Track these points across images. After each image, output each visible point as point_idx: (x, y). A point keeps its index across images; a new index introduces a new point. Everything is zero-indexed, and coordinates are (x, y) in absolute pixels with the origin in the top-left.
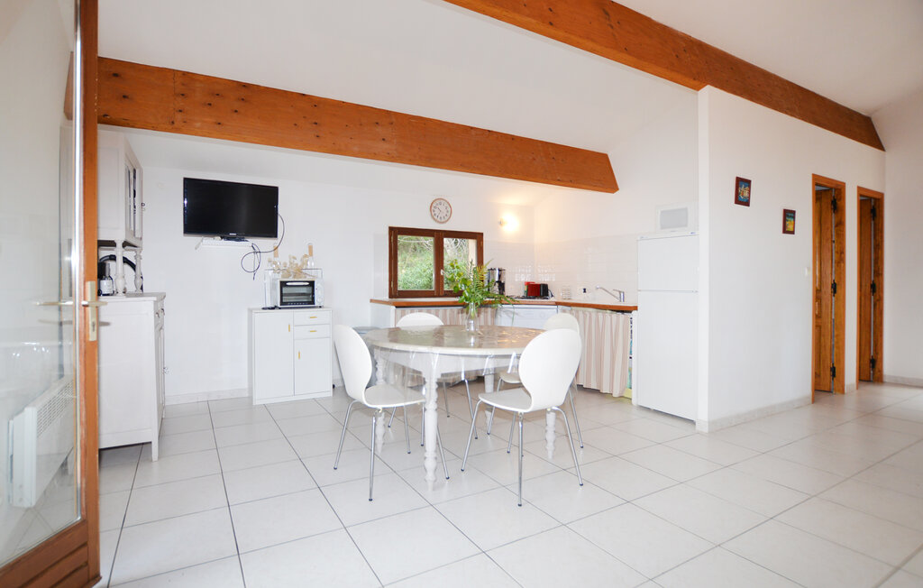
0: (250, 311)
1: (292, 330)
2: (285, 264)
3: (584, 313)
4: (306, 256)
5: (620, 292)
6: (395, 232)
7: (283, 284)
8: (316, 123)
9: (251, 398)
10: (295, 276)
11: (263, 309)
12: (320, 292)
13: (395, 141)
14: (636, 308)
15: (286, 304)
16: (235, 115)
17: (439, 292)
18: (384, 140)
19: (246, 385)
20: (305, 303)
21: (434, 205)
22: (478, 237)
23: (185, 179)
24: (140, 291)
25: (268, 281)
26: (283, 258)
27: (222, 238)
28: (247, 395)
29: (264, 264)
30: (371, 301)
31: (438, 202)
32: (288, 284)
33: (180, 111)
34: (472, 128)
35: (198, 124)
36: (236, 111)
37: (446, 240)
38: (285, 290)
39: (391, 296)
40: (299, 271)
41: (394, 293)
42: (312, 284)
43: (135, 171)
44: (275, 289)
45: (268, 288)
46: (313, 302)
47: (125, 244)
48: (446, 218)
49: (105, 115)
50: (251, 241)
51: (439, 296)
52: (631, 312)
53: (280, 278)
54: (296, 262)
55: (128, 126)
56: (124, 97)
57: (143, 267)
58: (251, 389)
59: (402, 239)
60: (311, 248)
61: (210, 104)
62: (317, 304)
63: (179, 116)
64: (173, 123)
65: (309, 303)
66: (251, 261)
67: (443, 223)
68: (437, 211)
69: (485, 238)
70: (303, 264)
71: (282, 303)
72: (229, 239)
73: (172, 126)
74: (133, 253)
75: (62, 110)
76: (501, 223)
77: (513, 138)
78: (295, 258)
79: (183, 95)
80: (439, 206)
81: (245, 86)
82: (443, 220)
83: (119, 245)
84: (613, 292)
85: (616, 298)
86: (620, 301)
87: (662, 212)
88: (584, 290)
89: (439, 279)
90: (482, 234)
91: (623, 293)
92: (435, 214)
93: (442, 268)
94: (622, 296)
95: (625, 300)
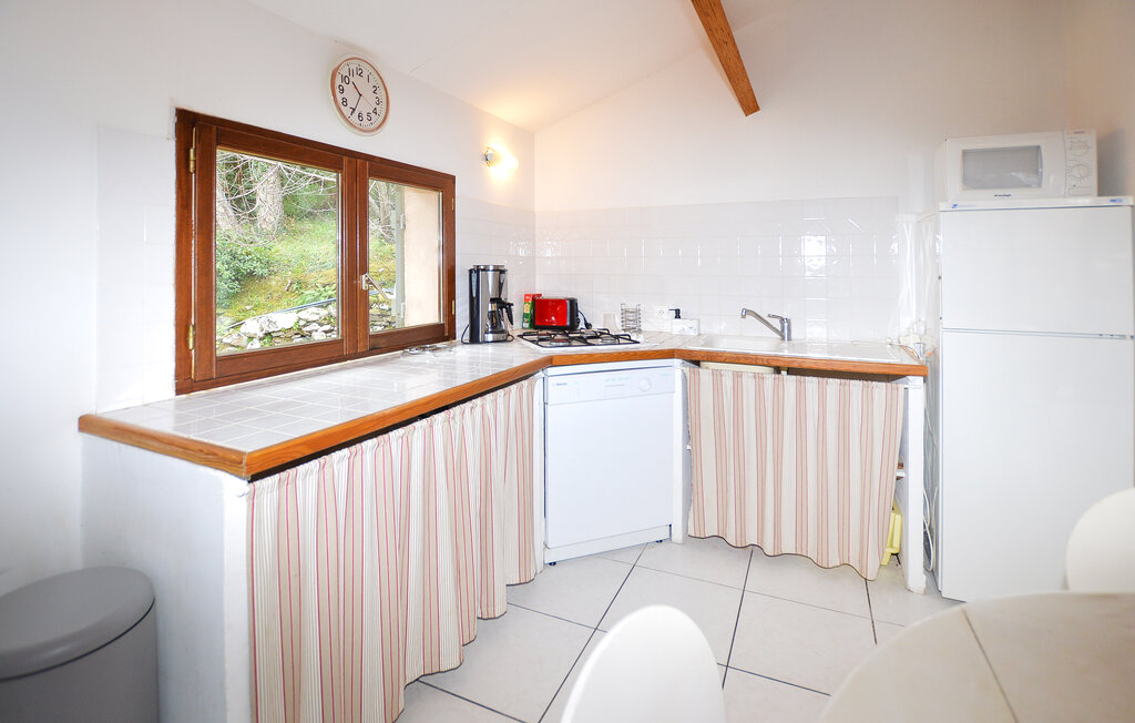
5: (781, 319)
6: (204, 136)
17: (360, 341)
21: (343, 72)
31: (354, 66)
37: (373, 185)
48: (375, 120)
51: (356, 357)
67: (362, 131)
68: (349, 91)
69: (460, 193)
76: (487, 159)
80: (356, 80)
82: (366, 124)
84: (768, 320)
85: (776, 331)
86: (783, 338)
87: (965, 153)
88: (678, 315)
89: (354, 301)
90: (453, 178)
91: (788, 321)
92: (345, 101)
93: (365, 270)
94: (784, 330)
95: (793, 336)
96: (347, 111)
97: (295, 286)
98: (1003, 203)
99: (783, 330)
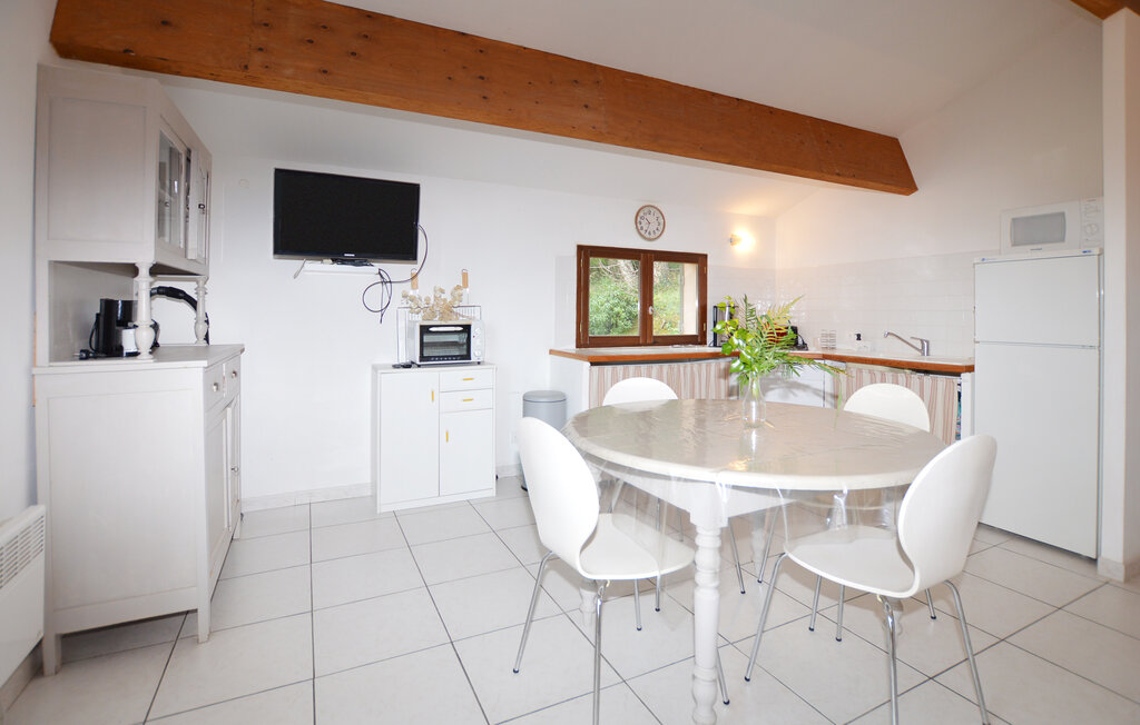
0: (375, 368)
1: (436, 397)
2: (428, 299)
3: (870, 372)
4: (458, 287)
5: (922, 341)
6: (586, 253)
7: (425, 330)
8: (482, 78)
9: (374, 497)
10: (441, 319)
11: (395, 367)
12: (478, 340)
13: (603, 109)
14: (970, 369)
15: (428, 358)
16: (352, 59)
17: (647, 338)
18: (586, 106)
19: (368, 480)
20: (456, 357)
21: (641, 214)
22: (699, 260)
23: (278, 172)
24: (204, 343)
25: (402, 324)
26: (425, 291)
27: (334, 261)
28: (369, 494)
29: (397, 301)
30: (551, 352)
31: (646, 210)
32: (431, 329)
33: (261, 49)
34: (714, 94)
35: (289, 72)
36: (353, 54)
37: (656, 264)
38: (427, 339)
39: (579, 345)
40: (449, 309)
41: (584, 339)
42: (467, 329)
43: (189, 151)
44: (413, 338)
45: (402, 334)
46: (468, 356)
47: (157, 270)
48: (658, 233)
49: (126, 51)
50: (378, 265)
51: (645, 344)
52: (958, 375)
53: (419, 320)
54: (443, 296)
55: (170, 72)
56: (165, 23)
57: (209, 304)
58: (374, 485)
59: (596, 263)
60: (465, 276)
61: (310, 41)
62: (474, 359)
63: (258, 58)
64: (246, 67)
65: (462, 357)
66: (376, 296)
67: (650, 240)
68: (644, 222)
69: (710, 262)
70: (454, 299)
71: (423, 358)
72: (344, 262)
73: (245, 74)
74: (194, 285)
75: (47, 37)
76: (732, 241)
77: (772, 111)
78: (443, 292)
79: (266, 25)
80: (648, 216)
81: (370, 16)
82: (652, 236)
83: (144, 271)
84: (911, 342)
85: (917, 349)
86: (923, 354)
87: (1014, 220)
88: (859, 337)
89: (647, 320)
90: (706, 256)
91: (928, 342)
92: (642, 228)
93: (651, 304)
94: (925, 346)
95: (931, 352)
96: (643, 232)
97: (667, 325)
98: (1039, 254)
99: (923, 347)
